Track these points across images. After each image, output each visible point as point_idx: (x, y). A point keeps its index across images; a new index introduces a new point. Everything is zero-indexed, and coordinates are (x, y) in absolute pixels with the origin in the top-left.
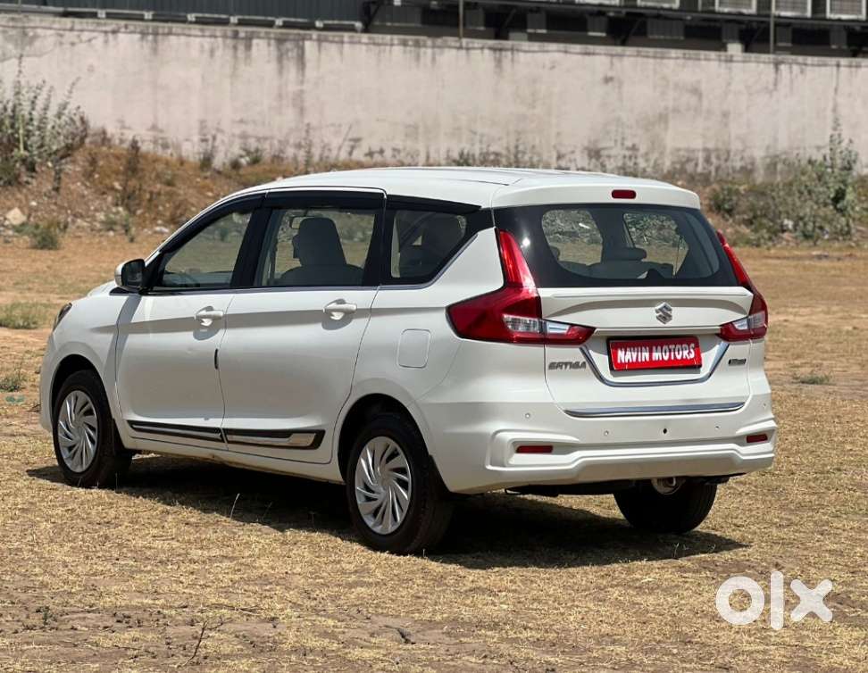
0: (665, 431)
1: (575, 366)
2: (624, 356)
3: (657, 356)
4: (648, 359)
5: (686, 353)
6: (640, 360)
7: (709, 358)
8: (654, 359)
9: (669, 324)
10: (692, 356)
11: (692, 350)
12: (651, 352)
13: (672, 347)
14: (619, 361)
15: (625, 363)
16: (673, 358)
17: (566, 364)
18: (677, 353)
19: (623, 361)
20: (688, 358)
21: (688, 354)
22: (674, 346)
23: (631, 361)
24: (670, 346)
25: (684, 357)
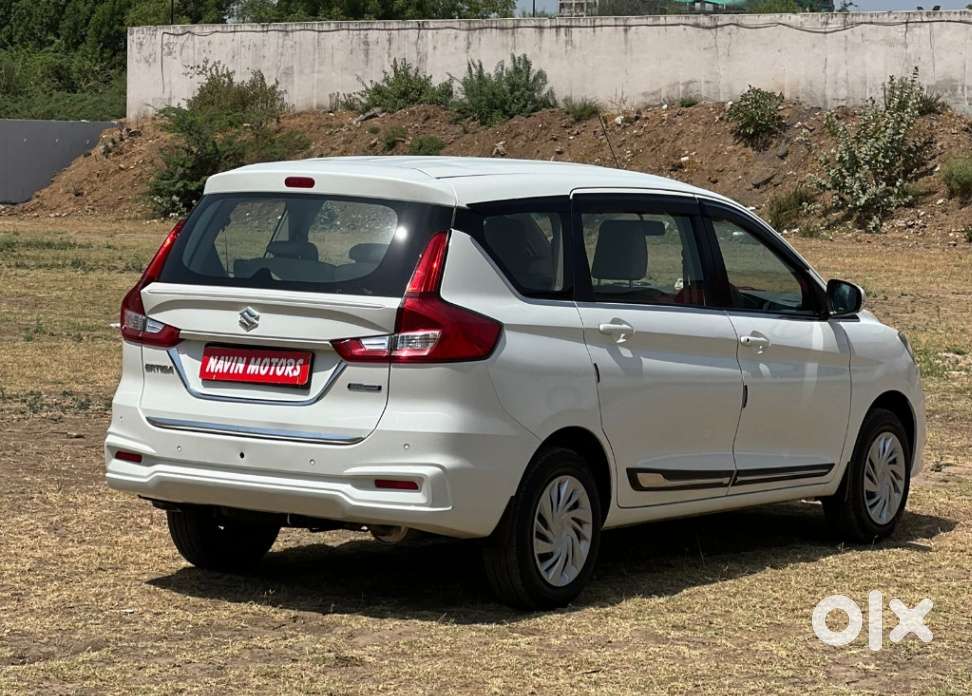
0: (242, 455)
1: (164, 369)
2: (216, 365)
3: (253, 368)
4: (241, 372)
5: (291, 370)
6: (231, 371)
7: (320, 379)
8: (248, 372)
9: (253, 332)
10: (296, 373)
11: (298, 367)
12: (247, 364)
13: (275, 360)
14: (207, 370)
15: (214, 373)
16: (271, 373)
17: (158, 367)
18: (278, 368)
19: (212, 370)
20: (291, 375)
21: (292, 371)
22: (277, 360)
23: (221, 371)
24: (273, 360)
25: (286, 374)
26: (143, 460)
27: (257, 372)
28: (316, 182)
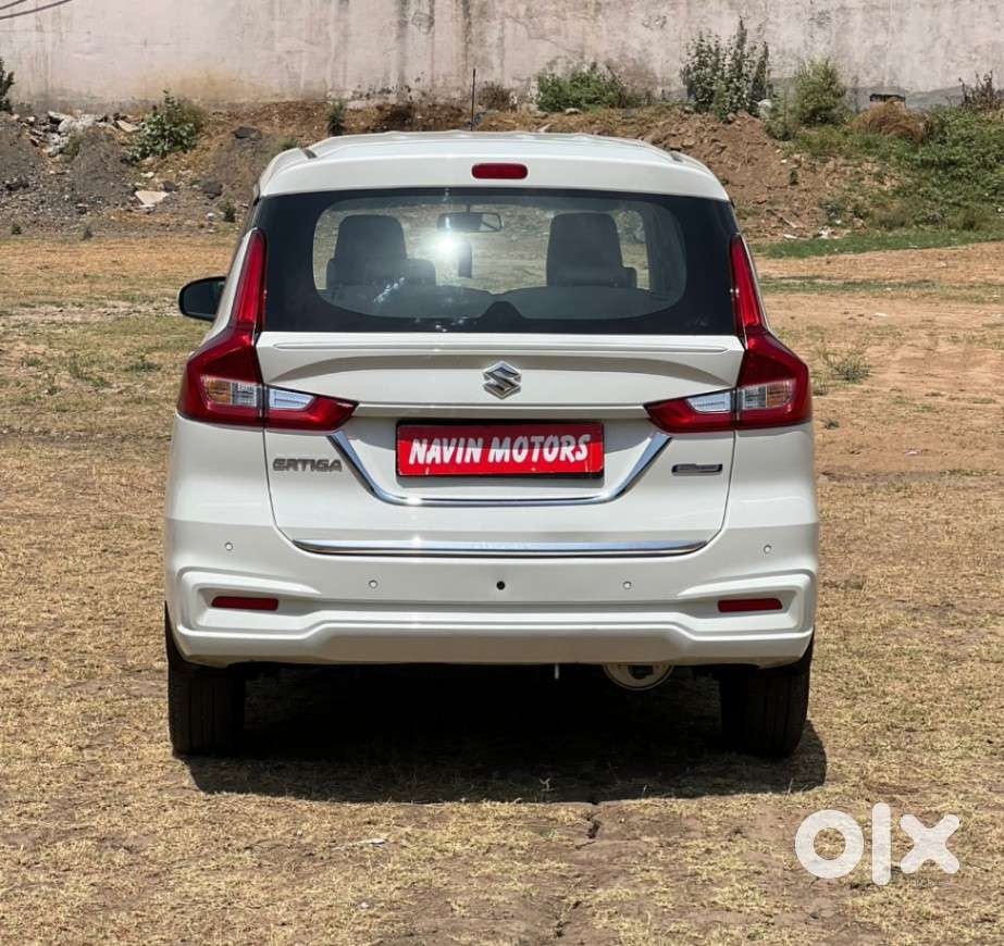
0: (501, 585)
1: (319, 465)
2: (420, 452)
3: (498, 454)
4: (477, 459)
5: (571, 452)
6: (459, 460)
7: (620, 463)
8: (491, 459)
9: (513, 399)
10: (582, 455)
11: (583, 447)
12: (487, 447)
13: (537, 439)
14: (412, 461)
15: (425, 465)
16: (535, 458)
17: (305, 462)
18: (546, 450)
19: (421, 461)
20: (572, 459)
21: (574, 453)
22: (542, 438)
23: (438, 461)
24: (533, 439)
25: (562, 458)
26: (280, 606)
27: (507, 459)
28: (529, 169)
